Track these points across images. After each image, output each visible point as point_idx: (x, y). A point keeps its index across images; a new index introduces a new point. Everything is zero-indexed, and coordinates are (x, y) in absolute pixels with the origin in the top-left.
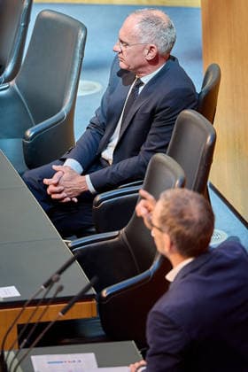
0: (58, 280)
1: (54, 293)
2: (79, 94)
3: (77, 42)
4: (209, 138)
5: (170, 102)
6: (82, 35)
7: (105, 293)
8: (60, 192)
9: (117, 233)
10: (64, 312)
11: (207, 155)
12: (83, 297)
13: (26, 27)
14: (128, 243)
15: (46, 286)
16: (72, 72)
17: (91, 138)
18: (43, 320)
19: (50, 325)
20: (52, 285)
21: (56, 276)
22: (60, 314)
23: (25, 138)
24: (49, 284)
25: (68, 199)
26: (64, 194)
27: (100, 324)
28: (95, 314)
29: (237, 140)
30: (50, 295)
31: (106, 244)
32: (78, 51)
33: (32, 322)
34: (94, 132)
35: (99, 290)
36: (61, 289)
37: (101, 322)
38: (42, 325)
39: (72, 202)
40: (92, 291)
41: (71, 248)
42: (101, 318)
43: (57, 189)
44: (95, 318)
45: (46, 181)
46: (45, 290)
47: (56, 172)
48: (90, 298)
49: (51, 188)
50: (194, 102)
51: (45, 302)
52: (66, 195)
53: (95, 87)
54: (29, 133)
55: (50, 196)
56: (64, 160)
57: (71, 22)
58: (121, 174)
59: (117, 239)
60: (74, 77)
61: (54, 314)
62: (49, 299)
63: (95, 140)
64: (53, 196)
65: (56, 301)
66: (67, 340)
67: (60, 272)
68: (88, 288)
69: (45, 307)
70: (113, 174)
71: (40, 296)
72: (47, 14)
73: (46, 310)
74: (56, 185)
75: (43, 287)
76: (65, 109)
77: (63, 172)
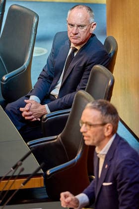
0: (21, 164)
1: (18, 173)
2: (34, 55)
3: (33, 24)
4: (110, 82)
5: (95, 59)
6: (36, 20)
7: (48, 172)
8: (30, 115)
9: (56, 137)
10: (24, 184)
11: (109, 91)
12: (36, 175)
13: (3, 14)
14: (62, 143)
15: (14, 168)
16: (30, 42)
18: (12, 189)
19: (16, 191)
20: (17, 168)
21: (20, 162)
22: (22, 185)
23: (2, 81)
24: (15, 167)
25: (35, 119)
26: (32, 117)
27: (45, 191)
28: (43, 185)
29: (126, 83)
30: (16, 174)
31: (50, 144)
32: (33, 30)
33: (5, 189)
35: (45, 171)
36: (23, 170)
37: (46, 190)
38: (11, 192)
39: (37, 121)
40: (41, 171)
41: (29, 146)
42: (46, 187)
43: (28, 113)
44: (43, 188)
45: (21, 109)
46: (13, 170)
48: (40, 175)
51: (13, 177)
52: (34, 117)
53: (43, 51)
54: (5, 78)
55: (24, 117)
57: (29, 12)
59: (56, 140)
60: (31, 45)
61: (18, 185)
62: (15, 176)
64: (26, 118)
65: (20, 177)
66: (26, 201)
67: (22, 160)
68: (39, 170)
69: (13, 180)
71: (10, 174)
72: (15, 7)
73: (14, 182)
74: (28, 111)
75: (12, 169)
76: (26, 64)
77: (32, 104)
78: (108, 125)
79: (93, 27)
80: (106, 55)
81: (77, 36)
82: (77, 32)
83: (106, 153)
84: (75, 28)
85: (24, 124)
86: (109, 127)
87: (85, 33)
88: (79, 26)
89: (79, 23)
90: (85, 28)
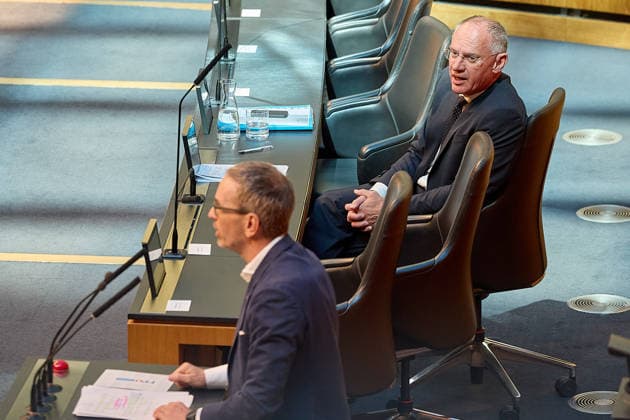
4: (479, 163)
5: (492, 123)
8: (362, 220)
9: (351, 260)
17: (409, 162)
23: (361, 155)
25: (370, 228)
26: (365, 222)
31: (339, 272)
34: (413, 156)
45: (347, 206)
47: (357, 196)
49: (351, 214)
50: (520, 126)
52: (367, 223)
54: (365, 150)
55: (350, 223)
56: (373, 183)
58: (429, 205)
59: (349, 267)
63: (413, 164)
64: (353, 224)
70: (420, 202)
74: (356, 210)
76: (414, 129)
77: (366, 197)
78: (251, 214)
79: (500, 62)
80: (515, 118)
81: (461, 75)
82: (461, 68)
83: (253, 272)
84: (459, 59)
85: (348, 235)
86: (253, 220)
87: (479, 73)
88: (466, 56)
89: (469, 50)
90: (479, 62)
